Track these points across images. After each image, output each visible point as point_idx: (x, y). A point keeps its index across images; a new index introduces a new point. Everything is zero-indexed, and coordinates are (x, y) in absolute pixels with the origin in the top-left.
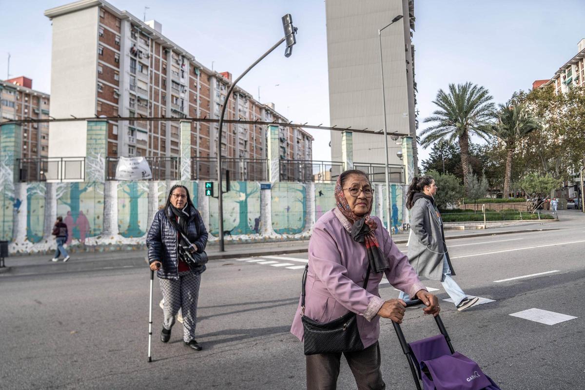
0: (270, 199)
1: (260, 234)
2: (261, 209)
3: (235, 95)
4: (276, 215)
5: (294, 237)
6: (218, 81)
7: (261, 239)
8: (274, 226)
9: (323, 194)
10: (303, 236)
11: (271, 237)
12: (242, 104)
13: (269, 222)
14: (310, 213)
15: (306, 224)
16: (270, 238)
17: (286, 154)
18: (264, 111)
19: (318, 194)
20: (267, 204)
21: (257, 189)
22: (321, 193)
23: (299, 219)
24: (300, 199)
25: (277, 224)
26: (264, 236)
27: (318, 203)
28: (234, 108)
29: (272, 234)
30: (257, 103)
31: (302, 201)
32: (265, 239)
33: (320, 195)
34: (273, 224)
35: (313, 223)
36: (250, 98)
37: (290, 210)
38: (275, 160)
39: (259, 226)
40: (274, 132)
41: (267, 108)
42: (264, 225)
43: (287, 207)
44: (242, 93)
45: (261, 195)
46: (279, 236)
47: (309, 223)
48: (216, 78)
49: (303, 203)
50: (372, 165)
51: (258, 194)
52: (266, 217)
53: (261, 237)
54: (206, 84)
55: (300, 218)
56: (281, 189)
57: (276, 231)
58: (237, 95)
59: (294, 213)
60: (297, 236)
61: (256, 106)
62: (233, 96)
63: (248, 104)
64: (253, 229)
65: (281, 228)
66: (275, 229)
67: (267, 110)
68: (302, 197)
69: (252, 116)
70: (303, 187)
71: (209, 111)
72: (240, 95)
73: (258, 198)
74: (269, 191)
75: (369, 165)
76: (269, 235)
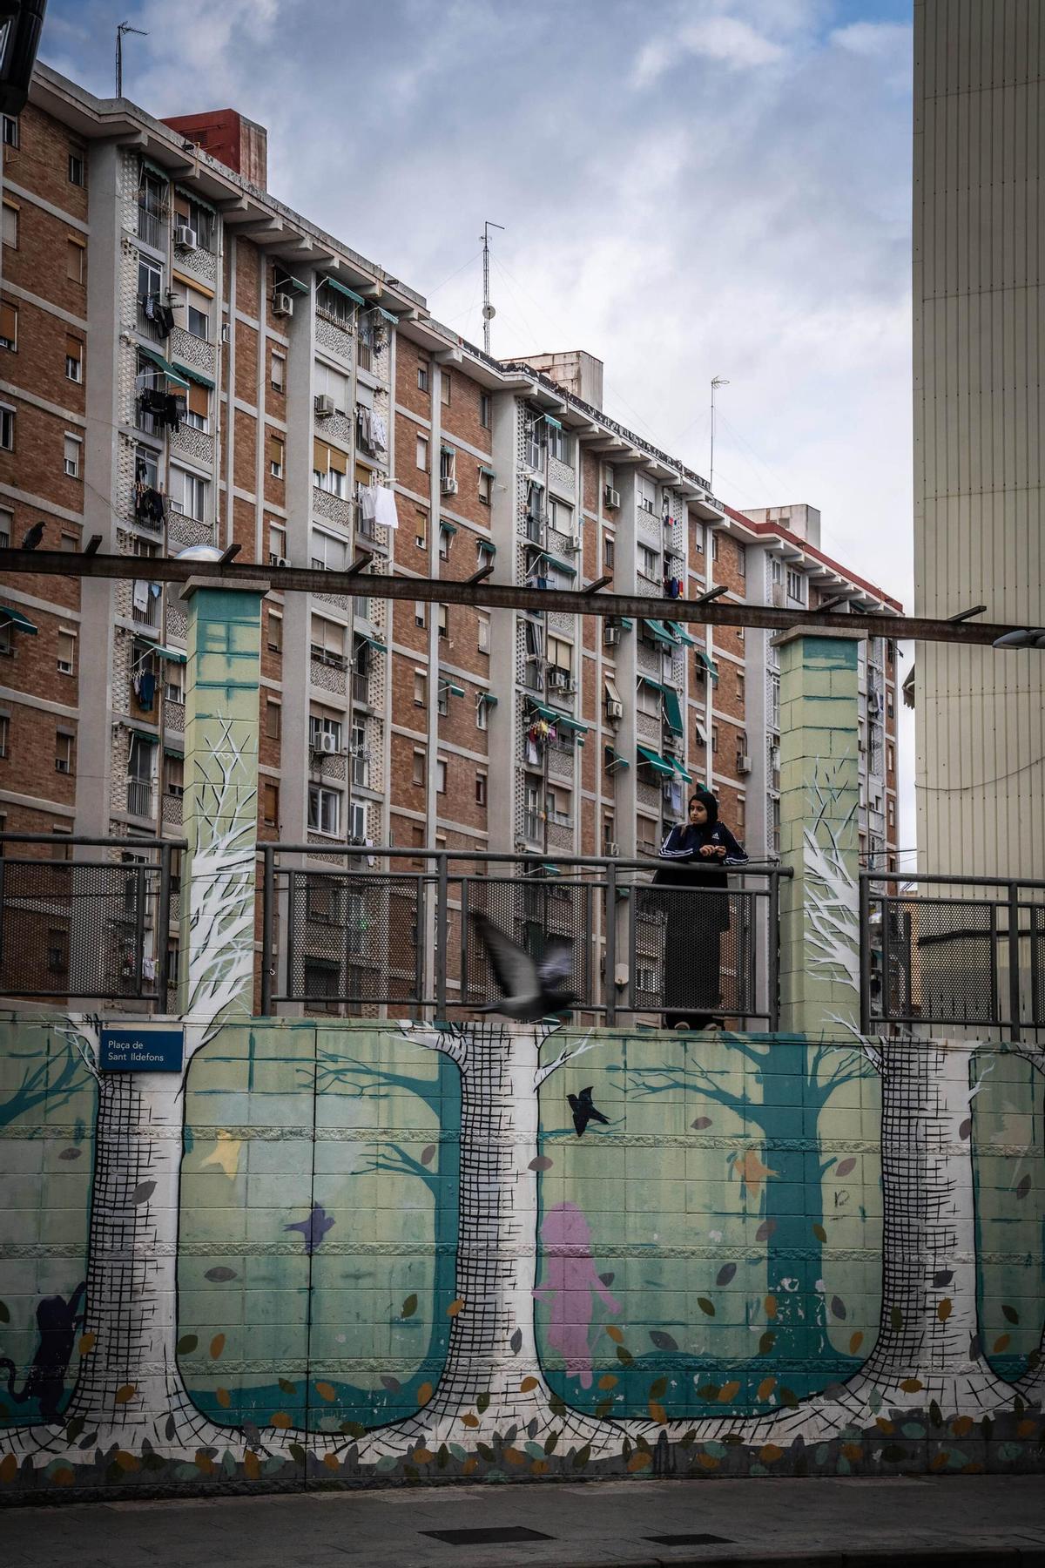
0: (176, 1147)
1: (75, 1428)
2: (94, 1225)
3: (288, 289)
4: (218, 1275)
5: (354, 1454)
6: (150, 182)
7: (83, 1469)
8: (189, 1361)
9: (603, 1120)
10: (432, 1447)
11: (166, 1450)
12: (348, 363)
13: (160, 1329)
14: (492, 1269)
15: (455, 1348)
16: (151, 1459)
17: (683, 744)
18: (512, 418)
19: (561, 1117)
20: (146, 1190)
21: (71, 1067)
22: (583, 1109)
23: (398, 1310)
24: (416, 1153)
25: (218, 1344)
26: (104, 1444)
27: (556, 1189)
28: (277, 389)
29: (171, 1430)
30: (458, 355)
31: (433, 1166)
32: (112, 1463)
33: (580, 1128)
34: (185, 1345)
35: (516, 1343)
36: (402, 312)
37: (331, 1237)
38: (229, 850)
39: (74, 1366)
40: (229, 640)
41: (536, 388)
42: (114, 1353)
43: (303, 1216)
44: (342, 275)
45: (100, 1112)
46: (232, 1448)
47: (484, 1345)
48: (137, 155)
49: (434, 1183)
50: (1025, 895)
51: (81, 1107)
52: (131, 1290)
53: (77, 1456)
54: (59, 202)
55: (411, 1305)
56: (268, 1074)
57: (207, 1406)
58: (301, 295)
59: (364, 1263)
60: (379, 1449)
61: (457, 374)
62: (274, 302)
63: (385, 366)
64: (19, 1387)
65: (252, 1382)
66: (201, 1385)
67: (535, 408)
68: (436, 1134)
69: (420, 450)
70: (445, 1055)
71: (81, 410)
72: (326, 294)
73: (79, 1135)
74: (175, 1082)
75: (1003, 894)
76: (146, 1432)
